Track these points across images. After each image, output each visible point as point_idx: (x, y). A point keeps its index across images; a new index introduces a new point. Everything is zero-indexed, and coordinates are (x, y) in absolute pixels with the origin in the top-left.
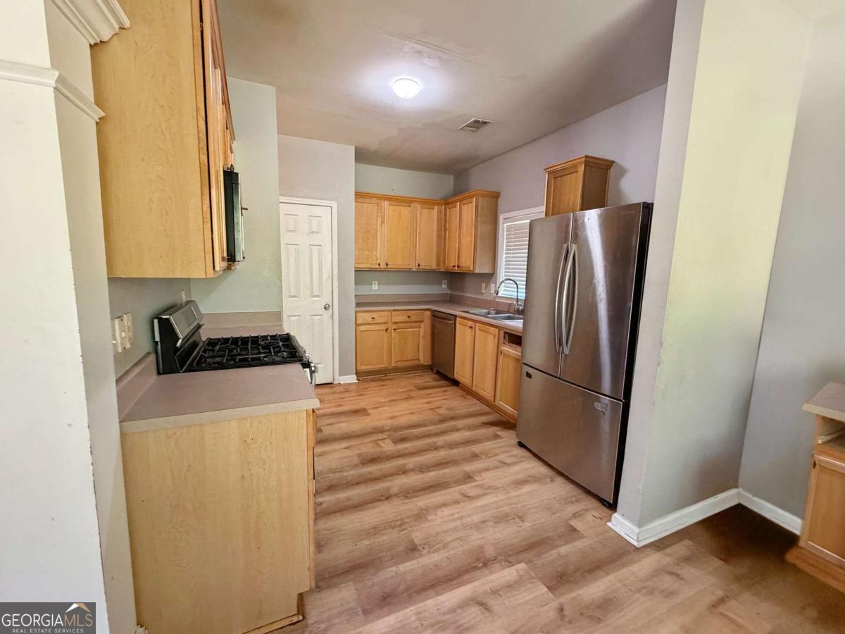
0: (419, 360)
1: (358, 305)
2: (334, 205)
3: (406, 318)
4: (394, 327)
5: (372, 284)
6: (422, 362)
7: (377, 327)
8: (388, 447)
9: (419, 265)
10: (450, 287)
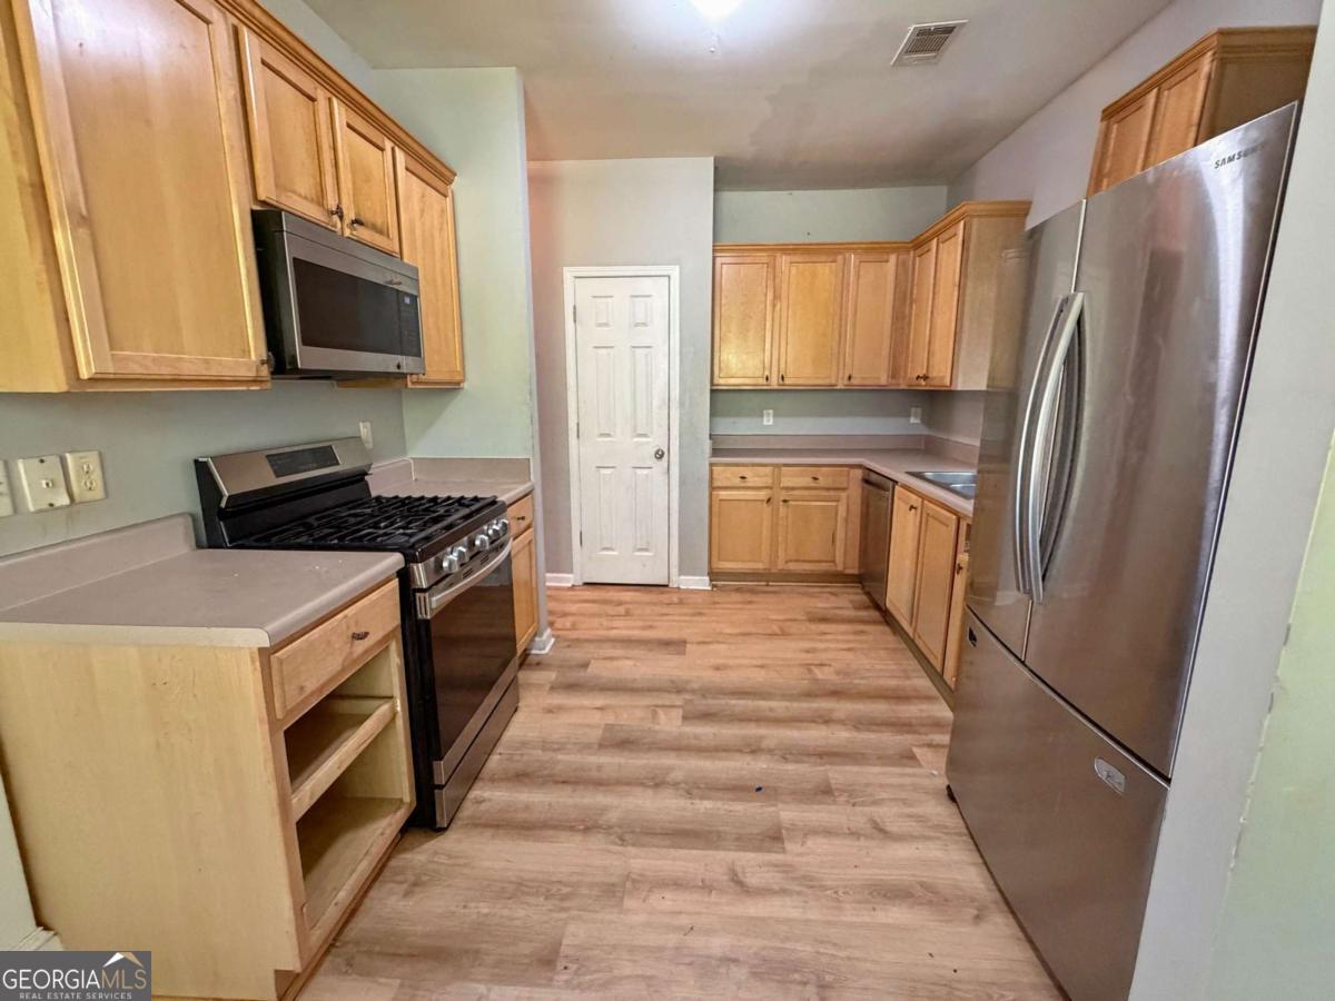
0: (834, 561)
1: (716, 452)
2: (675, 271)
3: (811, 480)
4: (784, 495)
5: (762, 416)
6: (840, 568)
7: (750, 494)
8: (670, 724)
9: (850, 378)
10: (928, 421)
